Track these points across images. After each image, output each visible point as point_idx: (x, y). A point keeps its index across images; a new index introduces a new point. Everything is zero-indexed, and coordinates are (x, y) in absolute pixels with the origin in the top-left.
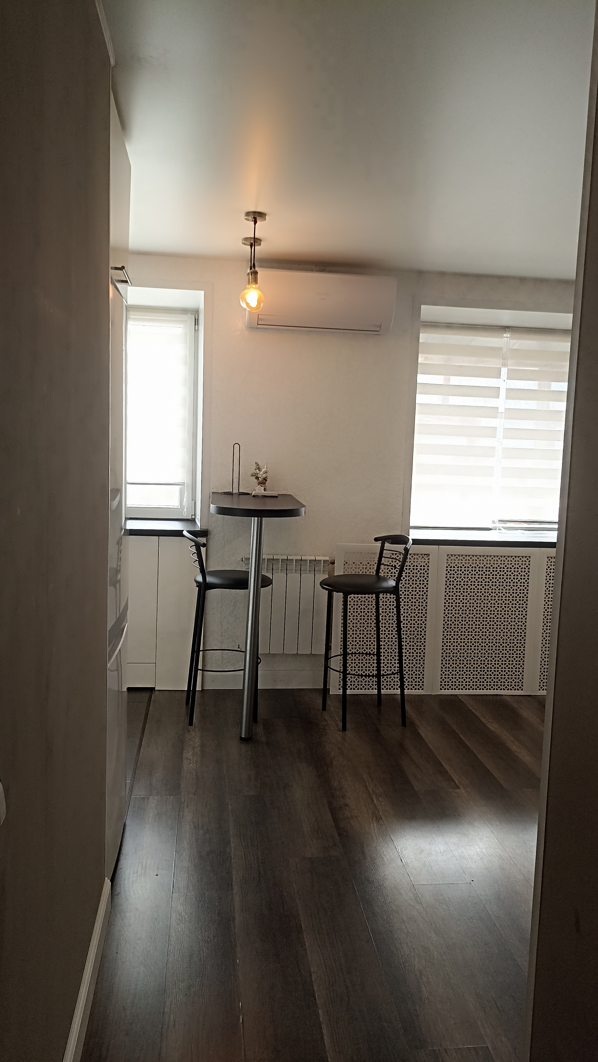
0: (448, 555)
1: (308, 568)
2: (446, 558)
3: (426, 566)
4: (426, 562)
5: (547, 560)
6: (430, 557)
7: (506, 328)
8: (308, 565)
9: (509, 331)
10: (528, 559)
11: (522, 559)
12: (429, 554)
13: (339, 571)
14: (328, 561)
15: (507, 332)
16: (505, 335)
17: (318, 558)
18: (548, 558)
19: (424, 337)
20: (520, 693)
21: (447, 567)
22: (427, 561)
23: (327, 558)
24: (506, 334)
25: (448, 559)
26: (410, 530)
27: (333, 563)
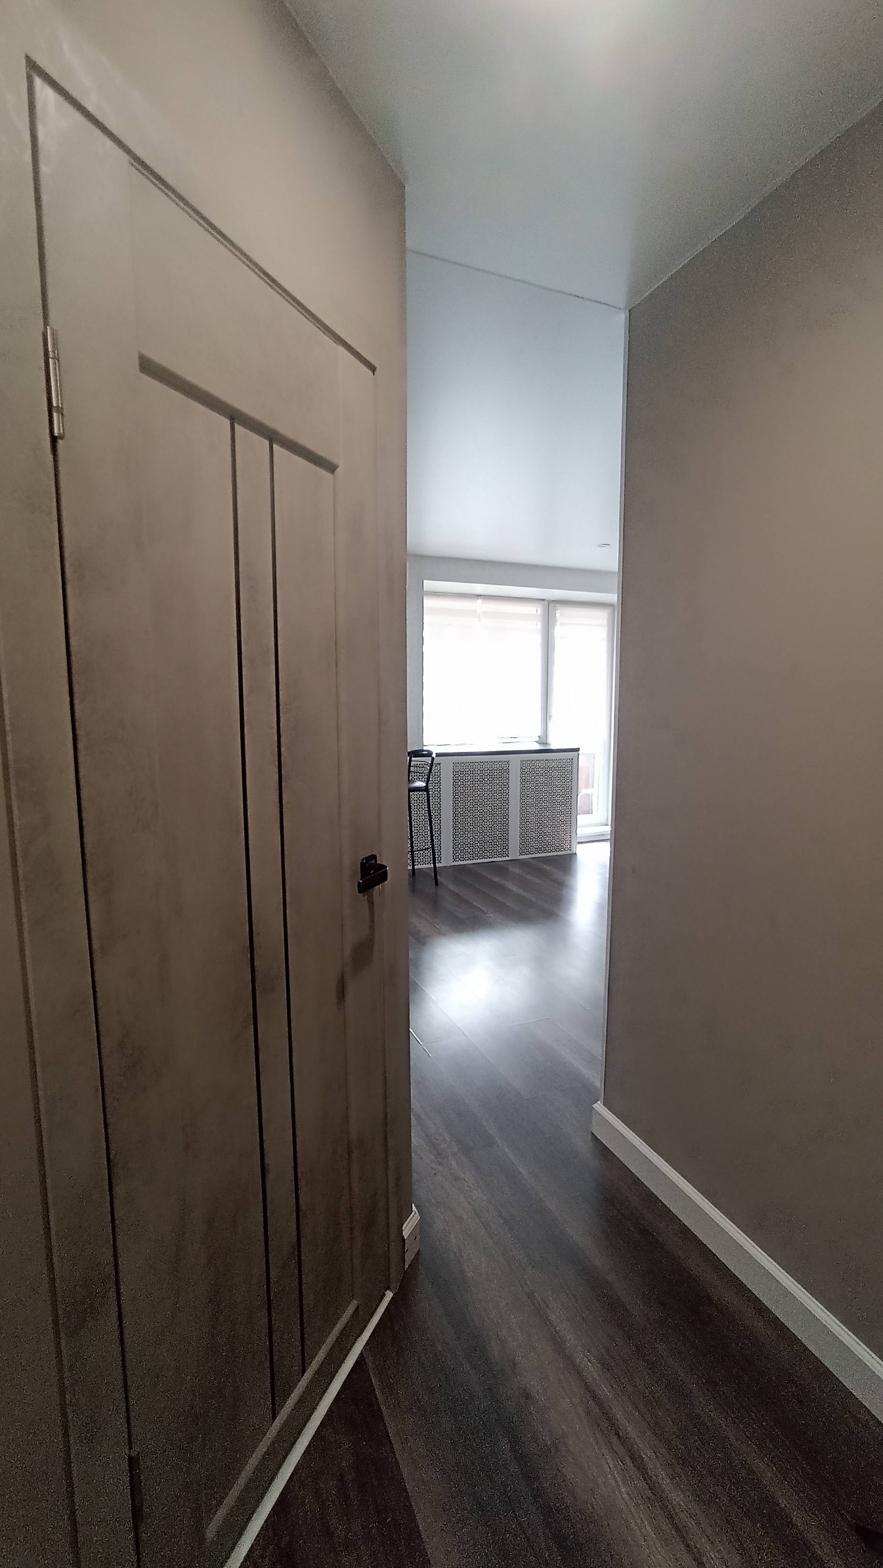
0: (453, 763)
3: (439, 772)
6: (441, 765)
9: (480, 599)
10: (508, 763)
11: (504, 763)
19: (426, 602)
20: (507, 858)
21: (453, 772)
22: (439, 768)
25: (455, 766)
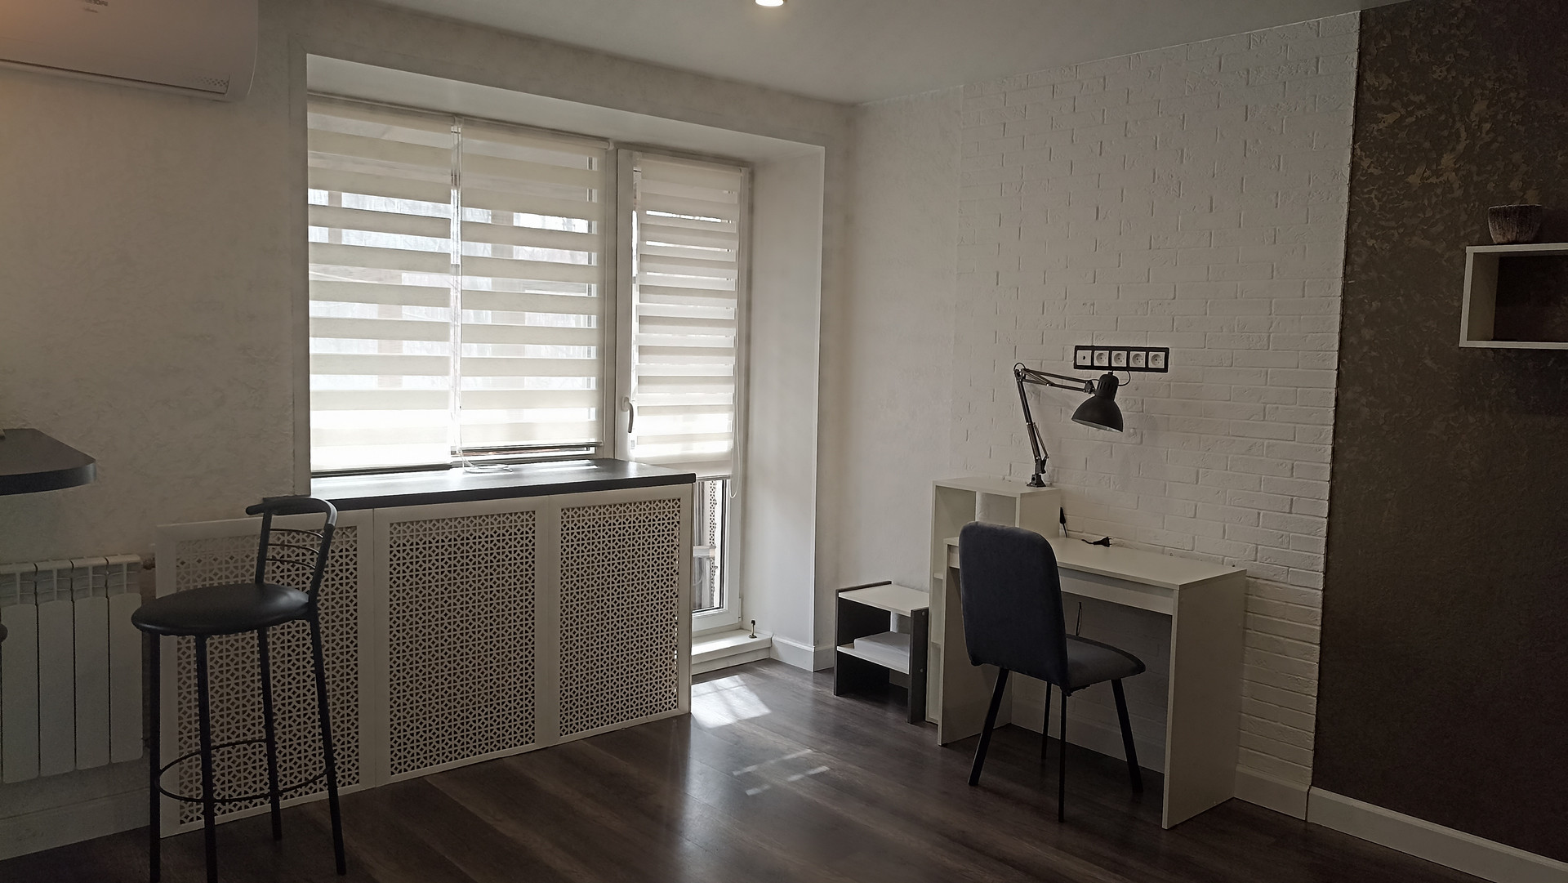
0: (392, 525)
1: (91, 583)
2: (389, 529)
3: (351, 550)
4: (351, 542)
5: (562, 514)
6: (358, 531)
7: (455, 116)
8: (91, 579)
9: (460, 122)
10: (531, 516)
11: (522, 517)
12: (356, 527)
13: (165, 587)
14: (136, 564)
15: (457, 123)
16: (454, 129)
17: (112, 560)
18: (562, 510)
19: (315, 119)
20: (531, 747)
21: (391, 547)
22: (351, 539)
23: (135, 558)
24: (456, 127)
25: (393, 531)
26: (312, 480)
27: (150, 566)
